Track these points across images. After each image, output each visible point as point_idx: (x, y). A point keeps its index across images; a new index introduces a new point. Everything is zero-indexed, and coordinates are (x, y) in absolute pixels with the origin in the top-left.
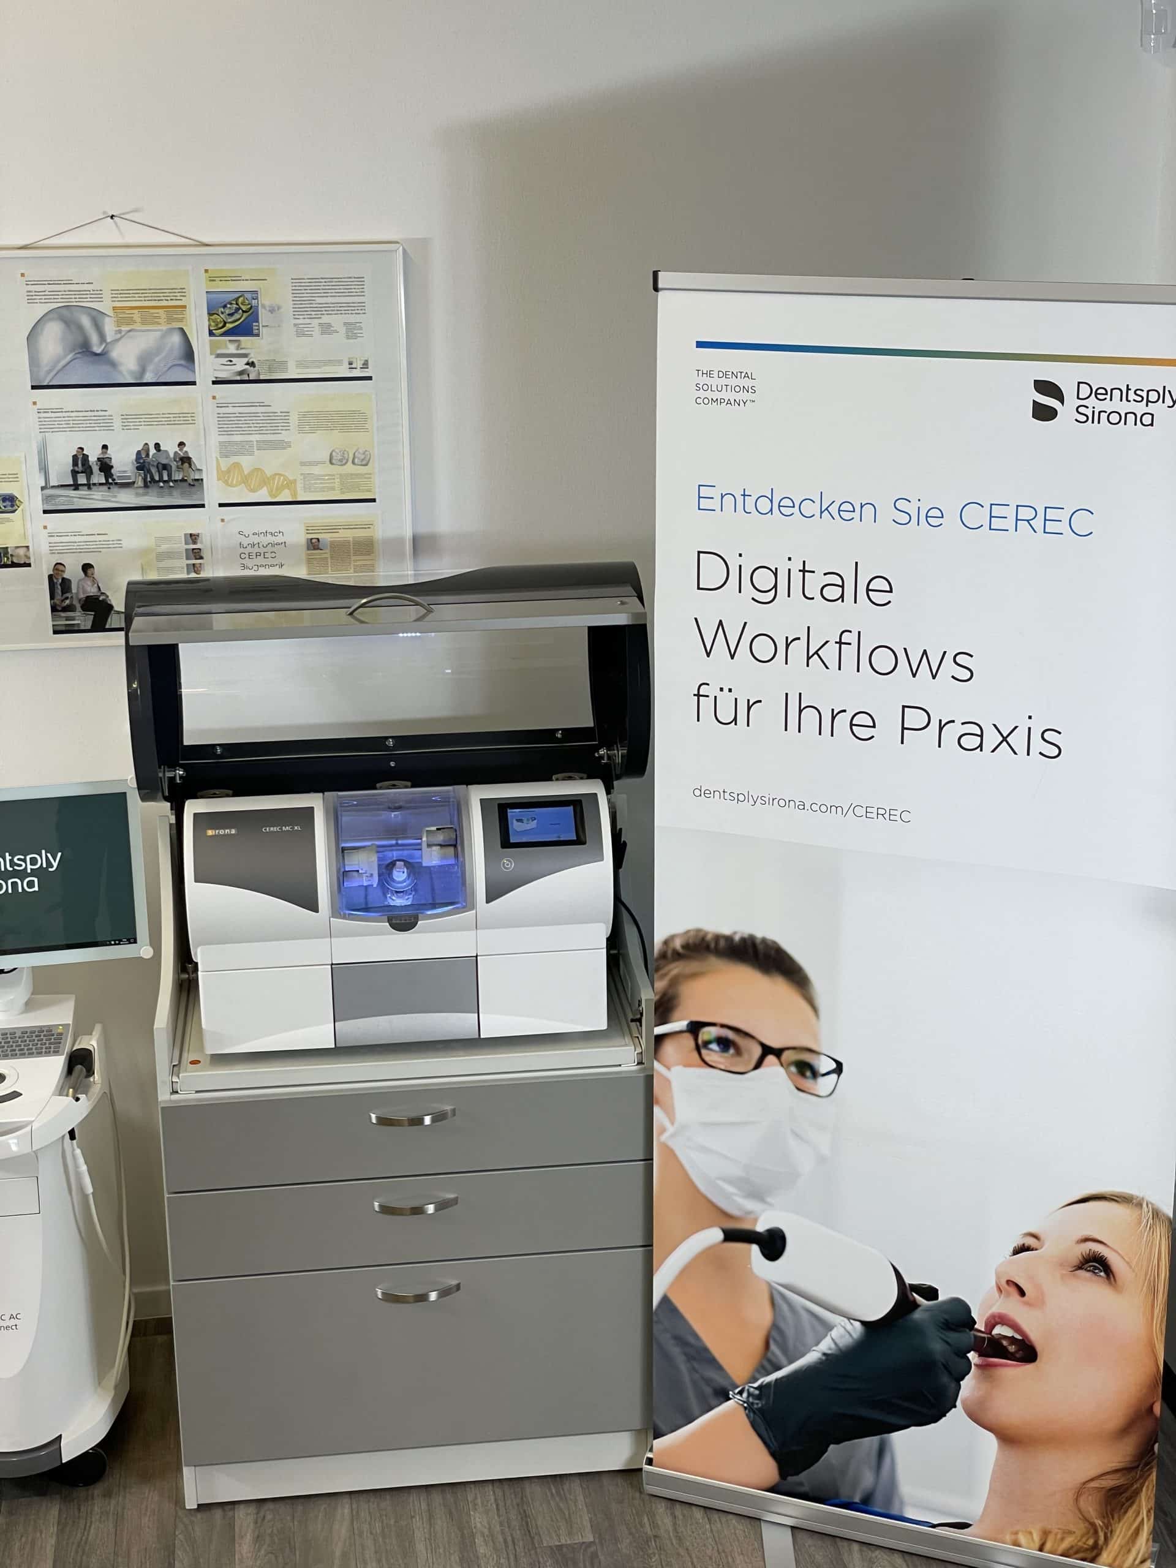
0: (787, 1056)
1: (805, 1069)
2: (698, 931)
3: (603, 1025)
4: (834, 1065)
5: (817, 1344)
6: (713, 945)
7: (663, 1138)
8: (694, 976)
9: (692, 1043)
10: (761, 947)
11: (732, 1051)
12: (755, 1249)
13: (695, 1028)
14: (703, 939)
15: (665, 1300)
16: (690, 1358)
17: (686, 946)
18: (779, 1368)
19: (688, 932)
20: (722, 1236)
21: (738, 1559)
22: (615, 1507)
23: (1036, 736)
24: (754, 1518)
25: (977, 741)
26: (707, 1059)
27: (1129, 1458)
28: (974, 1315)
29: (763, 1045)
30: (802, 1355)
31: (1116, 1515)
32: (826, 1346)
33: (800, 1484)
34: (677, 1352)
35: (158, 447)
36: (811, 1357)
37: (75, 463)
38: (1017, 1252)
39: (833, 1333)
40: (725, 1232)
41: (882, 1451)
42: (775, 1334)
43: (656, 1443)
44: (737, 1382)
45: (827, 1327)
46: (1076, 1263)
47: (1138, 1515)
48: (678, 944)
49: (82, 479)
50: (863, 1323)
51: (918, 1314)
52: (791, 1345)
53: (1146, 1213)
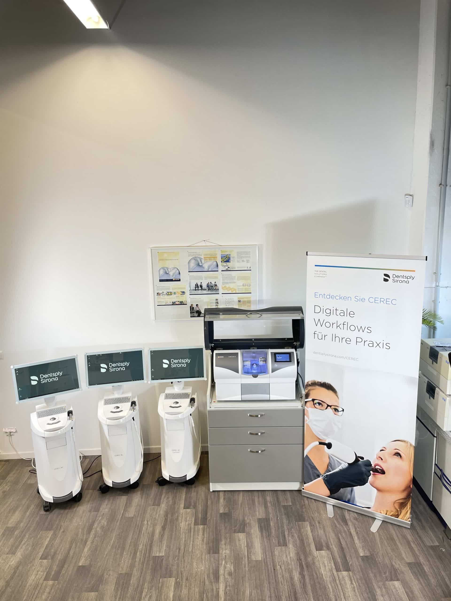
0: (332, 407)
1: (336, 410)
2: (314, 380)
3: (295, 398)
4: (342, 410)
5: (339, 467)
6: (317, 384)
7: (307, 422)
8: (313, 389)
9: (313, 404)
10: (327, 385)
11: (321, 405)
12: (325, 446)
13: (313, 400)
14: (315, 382)
15: (307, 456)
16: (312, 468)
17: (312, 383)
18: (330, 471)
19: (312, 381)
20: (318, 443)
21: (322, 511)
22: (296, 498)
23: (385, 345)
24: (325, 503)
25: (372, 345)
26: (316, 407)
27: (405, 496)
28: (372, 463)
29: (327, 405)
30: (335, 469)
31: (402, 508)
32: (340, 468)
33: (335, 496)
34: (309, 466)
35: (211, 283)
36: (337, 470)
37: (196, 286)
38: (381, 451)
39: (342, 465)
40: (319, 442)
41: (352, 491)
42: (329, 464)
43: (305, 485)
44: (322, 474)
45: (341, 464)
46: (394, 454)
47: (407, 509)
48: (310, 383)
49: (197, 289)
50: (348, 463)
51: (360, 463)
52: (333, 467)
53: (409, 444)
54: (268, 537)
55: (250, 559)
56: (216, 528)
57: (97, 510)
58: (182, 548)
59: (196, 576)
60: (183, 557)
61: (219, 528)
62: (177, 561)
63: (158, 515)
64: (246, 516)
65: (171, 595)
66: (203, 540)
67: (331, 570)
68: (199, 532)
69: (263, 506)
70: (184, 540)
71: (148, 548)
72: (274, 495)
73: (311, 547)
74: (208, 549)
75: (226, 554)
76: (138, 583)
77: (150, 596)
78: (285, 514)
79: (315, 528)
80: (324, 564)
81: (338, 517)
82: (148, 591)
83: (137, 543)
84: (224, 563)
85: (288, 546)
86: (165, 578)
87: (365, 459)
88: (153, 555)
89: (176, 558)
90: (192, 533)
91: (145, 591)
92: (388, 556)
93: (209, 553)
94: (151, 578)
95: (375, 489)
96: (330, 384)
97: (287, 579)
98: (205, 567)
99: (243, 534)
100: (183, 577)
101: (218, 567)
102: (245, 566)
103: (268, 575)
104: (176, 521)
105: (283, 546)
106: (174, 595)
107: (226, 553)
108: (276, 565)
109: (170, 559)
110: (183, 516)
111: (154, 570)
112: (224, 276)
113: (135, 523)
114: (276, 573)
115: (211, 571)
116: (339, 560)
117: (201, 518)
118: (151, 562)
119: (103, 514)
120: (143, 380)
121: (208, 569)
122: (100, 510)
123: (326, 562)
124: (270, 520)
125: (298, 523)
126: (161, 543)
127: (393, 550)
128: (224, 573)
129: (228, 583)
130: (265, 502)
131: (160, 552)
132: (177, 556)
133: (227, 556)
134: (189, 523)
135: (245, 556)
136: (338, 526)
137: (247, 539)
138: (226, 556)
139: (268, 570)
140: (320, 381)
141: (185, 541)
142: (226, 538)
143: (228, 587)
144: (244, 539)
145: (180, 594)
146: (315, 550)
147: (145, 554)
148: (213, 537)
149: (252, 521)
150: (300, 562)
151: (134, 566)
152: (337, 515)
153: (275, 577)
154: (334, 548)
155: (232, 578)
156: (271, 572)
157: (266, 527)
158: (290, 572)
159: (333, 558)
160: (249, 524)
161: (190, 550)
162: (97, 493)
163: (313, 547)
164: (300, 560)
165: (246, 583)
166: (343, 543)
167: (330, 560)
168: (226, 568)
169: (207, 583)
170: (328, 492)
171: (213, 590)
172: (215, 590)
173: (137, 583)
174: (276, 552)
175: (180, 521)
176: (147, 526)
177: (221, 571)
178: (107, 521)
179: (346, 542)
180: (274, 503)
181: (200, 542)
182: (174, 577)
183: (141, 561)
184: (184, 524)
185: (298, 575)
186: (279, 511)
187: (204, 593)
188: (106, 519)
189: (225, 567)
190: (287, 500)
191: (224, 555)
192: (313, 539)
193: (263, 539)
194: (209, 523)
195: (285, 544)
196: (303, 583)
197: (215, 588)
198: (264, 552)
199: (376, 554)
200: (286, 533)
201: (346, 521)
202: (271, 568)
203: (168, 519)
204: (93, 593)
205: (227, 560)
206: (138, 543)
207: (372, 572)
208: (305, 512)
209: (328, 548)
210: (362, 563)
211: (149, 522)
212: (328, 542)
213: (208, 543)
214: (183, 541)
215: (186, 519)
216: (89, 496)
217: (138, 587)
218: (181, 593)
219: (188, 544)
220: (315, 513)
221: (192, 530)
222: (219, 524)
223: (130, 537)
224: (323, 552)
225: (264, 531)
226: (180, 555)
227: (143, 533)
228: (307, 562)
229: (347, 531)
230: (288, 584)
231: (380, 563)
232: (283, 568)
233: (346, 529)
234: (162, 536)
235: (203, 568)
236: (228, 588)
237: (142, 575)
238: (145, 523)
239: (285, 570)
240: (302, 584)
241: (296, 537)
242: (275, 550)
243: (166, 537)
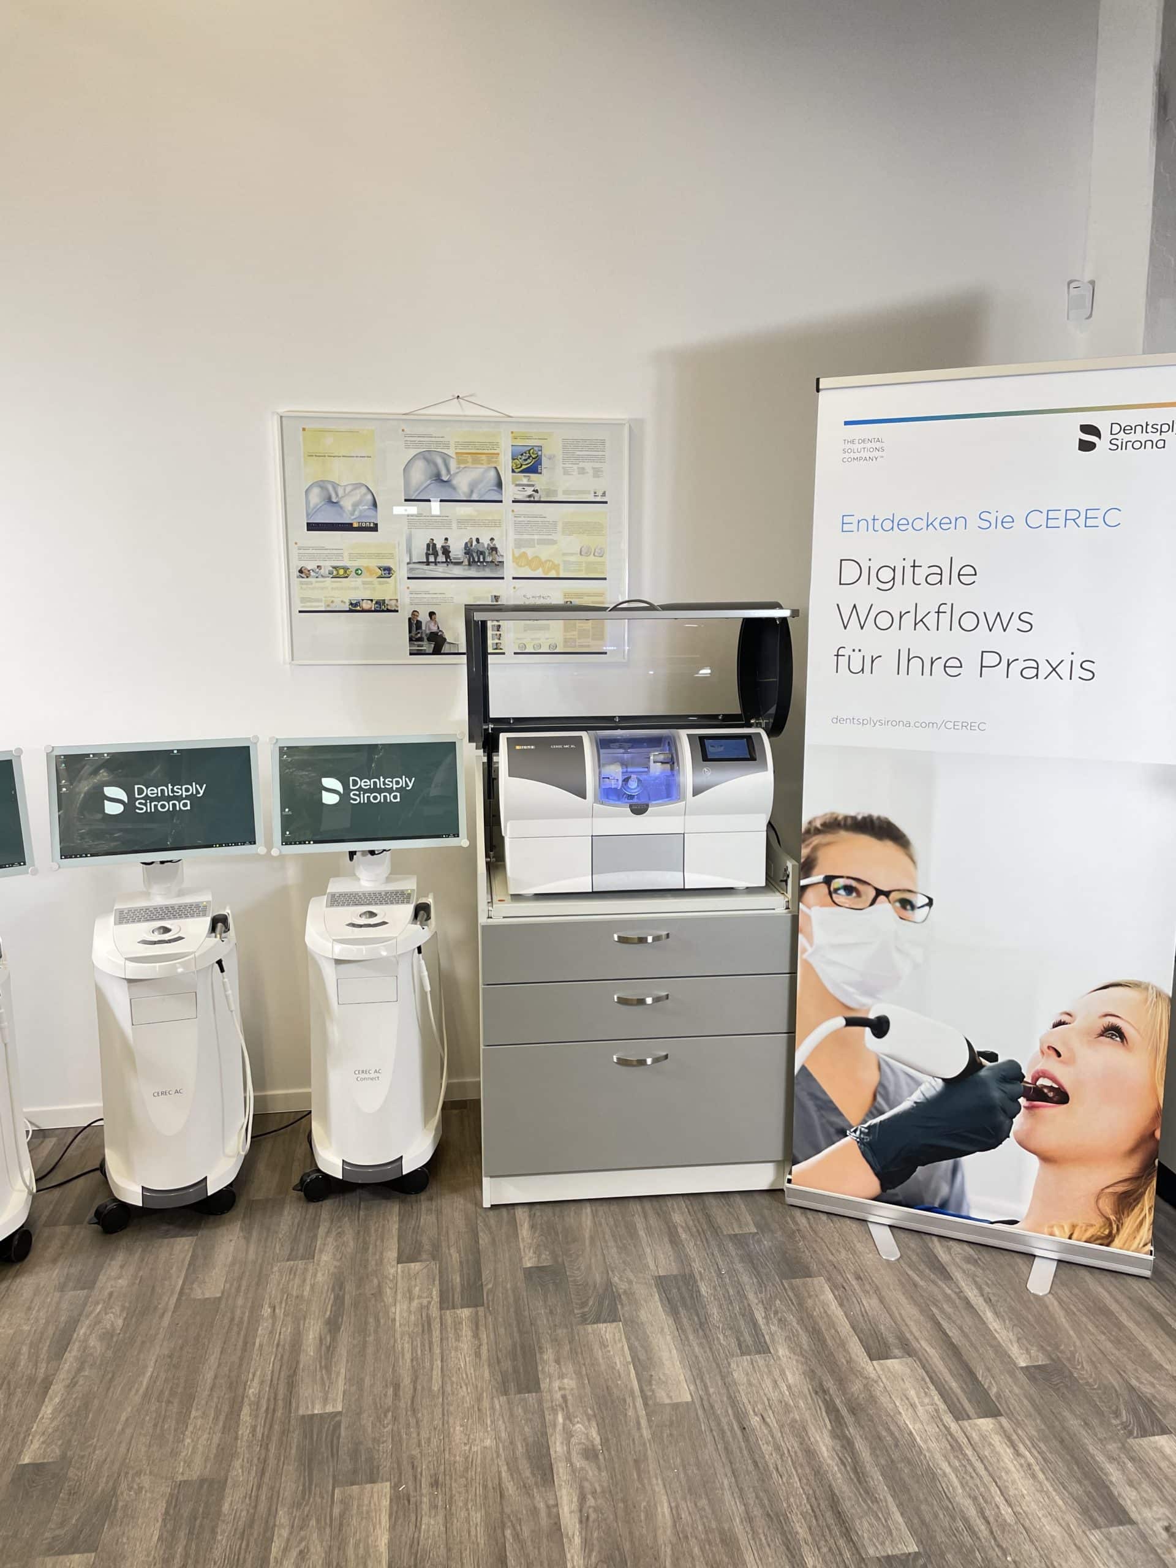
0: (893, 896)
1: (906, 904)
2: (833, 814)
3: (762, 882)
4: (927, 901)
5: (911, 1094)
6: (842, 823)
7: (807, 956)
8: (828, 844)
9: (827, 891)
10: (877, 822)
11: (854, 894)
12: (868, 1030)
13: (828, 880)
14: (836, 819)
15: (803, 1068)
16: (820, 1108)
17: (823, 825)
18: (882, 1113)
19: (826, 815)
20: (844, 1022)
21: (858, 1245)
22: (766, 1212)
23: (1076, 666)
24: (866, 1221)
25: (1034, 672)
26: (836, 900)
27: (1135, 1171)
28: (1023, 1071)
29: (876, 889)
30: (900, 1104)
31: (1126, 1213)
32: (917, 1096)
33: (896, 1195)
34: (810, 1105)
35: (478, 540)
36: (906, 1105)
37: (428, 548)
38: (1055, 1026)
39: (923, 1088)
40: (846, 1019)
41: (955, 1170)
42: (881, 1090)
43: (794, 1168)
44: (852, 1122)
45: (918, 1084)
46: (1099, 1031)
47: (1142, 1210)
48: (818, 824)
49: (432, 559)
50: (944, 1080)
51: (983, 1073)
52: (892, 1097)
53: (1152, 994)
54: (700, 1331)
55: (650, 1402)
56: (518, 1313)
57: (88, 1283)
58: (407, 1381)
59: (466, 1469)
60: (414, 1410)
61: (526, 1313)
62: (390, 1427)
63: (308, 1288)
64: (613, 1271)
65: (382, 1540)
66: (476, 1353)
67: (936, 1417)
68: (461, 1330)
69: (666, 1239)
70: (408, 1356)
71: (282, 1391)
72: (695, 1208)
73: (850, 1350)
74: (499, 1379)
75: (567, 1392)
76: (252, 1511)
77: (301, 1552)
78: (742, 1260)
79: (850, 1293)
80: (908, 1399)
81: (914, 1258)
82: (291, 1533)
83: (238, 1376)
84: (564, 1420)
85: (772, 1351)
86: (353, 1484)
87: (1001, 1060)
88: (301, 1412)
89: (385, 1416)
90: (436, 1334)
91: (280, 1535)
92: (1110, 1362)
93: (506, 1393)
94: (301, 1488)
95: (1034, 1158)
96: (886, 819)
97: (793, 1454)
98: (497, 1438)
99: (615, 1324)
100: (419, 1476)
101: (542, 1435)
102: (638, 1423)
103: (726, 1449)
104: (376, 1300)
105: (759, 1352)
106: (391, 1544)
107: (564, 1389)
108: (746, 1414)
109: (367, 1421)
110: (399, 1284)
111: (310, 1461)
112: (519, 519)
113: (229, 1314)
114: (752, 1439)
115: (520, 1449)
116: (954, 1385)
117: (462, 1285)
118: (295, 1437)
119: (111, 1294)
120: (255, 843)
121: (506, 1444)
122: (99, 1284)
123: (912, 1393)
124: (696, 1282)
125: (791, 1284)
126: (329, 1372)
127: (1117, 1342)
128: (569, 1452)
129: (586, 1484)
130: (669, 1228)
131: (326, 1399)
132: (388, 1410)
133: (569, 1397)
134: (421, 1304)
135: (632, 1392)
136: (922, 1283)
137: (628, 1339)
138: (564, 1397)
139: (723, 1432)
140: (852, 813)
141: (412, 1360)
142: (555, 1340)
143: (589, 1496)
144: (620, 1340)
145: (416, 1536)
146: (868, 1358)
147: (271, 1411)
148: (510, 1342)
149: (635, 1286)
150: (825, 1399)
151: (233, 1455)
152: (910, 1253)
153: (751, 1451)
154: (928, 1349)
155: (599, 1469)
156: (734, 1436)
157: (688, 1302)
158: (800, 1431)
159: (931, 1378)
160: (630, 1294)
161: (435, 1388)
162: (86, 1232)
163: (856, 1349)
164: (825, 1392)
165: (654, 1481)
166: (953, 1333)
167: (925, 1387)
168: (573, 1436)
169: (510, 1488)
170: (873, 1184)
171: (534, 1511)
172: (543, 1513)
173: (248, 1512)
174: (736, 1375)
175: (390, 1300)
176: (270, 1321)
177: (558, 1448)
178: (125, 1315)
179: (961, 1328)
180: (698, 1231)
181: (467, 1359)
182: (387, 1481)
183: (259, 1435)
184: (405, 1307)
185: (828, 1439)
186: (720, 1250)
187: (503, 1527)
188: (122, 1311)
189: (568, 1435)
190: (738, 1220)
191: (558, 1396)
192: (853, 1328)
193: (683, 1337)
194: (493, 1300)
195: (762, 1348)
196: (852, 1464)
197: (542, 1506)
198: (697, 1375)
199: (1069, 1360)
200: (759, 1316)
201: (943, 1267)
202: (730, 1424)
203: (347, 1297)
204: (77, 1556)
205: (571, 1410)
206: (243, 1378)
207: (1072, 1412)
208: (807, 1251)
209: (908, 1350)
210: (1033, 1391)
211: (277, 1311)
212: (902, 1333)
213: (495, 1362)
214: (409, 1361)
215: (410, 1291)
216: (56, 1244)
217: (251, 1526)
218: (420, 1532)
219: (424, 1367)
220: (840, 1252)
221: (436, 1326)
222: (526, 1300)
223: (213, 1360)
224: (893, 1364)
225: (682, 1312)
226: (402, 1405)
227: (261, 1346)
228: (850, 1396)
229: (953, 1296)
230: (800, 1471)
231: (1088, 1383)
232: (771, 1420)
233: (949, 1292)
234: (328, 1348)
235: (488, 1443)
236: (591, 1502)
237: (266, 1479)
238: (266, 1315)
239: (781, 1427)
240: (848, 1468)
241: (795, 1324)
242: (733, 1366)
243: (342, 1351)
